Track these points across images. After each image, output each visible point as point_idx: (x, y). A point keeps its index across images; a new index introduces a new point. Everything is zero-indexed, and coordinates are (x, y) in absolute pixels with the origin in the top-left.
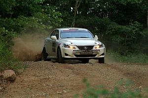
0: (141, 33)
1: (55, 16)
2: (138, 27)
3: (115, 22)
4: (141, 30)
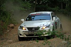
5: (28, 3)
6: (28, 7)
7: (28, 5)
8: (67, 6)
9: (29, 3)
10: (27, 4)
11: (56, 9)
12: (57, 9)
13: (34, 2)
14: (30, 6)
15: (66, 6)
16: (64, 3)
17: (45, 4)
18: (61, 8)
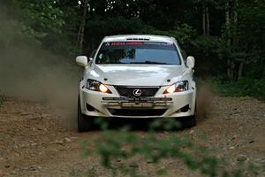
0: (193, 43)
1: (53, 15)
2: (188, 34)
3: (150, 25)
4: (193, 38)
5: (51, 7)
6: (50, 26)
7: (50, 15)
8: (228, 22)
9: (55, 6)
10: (46, 13)
11: (181, 37)
12: (186, 37)
13: (80, 2)
14: (61, 23)
15: (225, 21)
16: (217, 8)
17: (130, 12)
18: (200, 32)
